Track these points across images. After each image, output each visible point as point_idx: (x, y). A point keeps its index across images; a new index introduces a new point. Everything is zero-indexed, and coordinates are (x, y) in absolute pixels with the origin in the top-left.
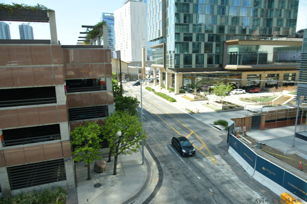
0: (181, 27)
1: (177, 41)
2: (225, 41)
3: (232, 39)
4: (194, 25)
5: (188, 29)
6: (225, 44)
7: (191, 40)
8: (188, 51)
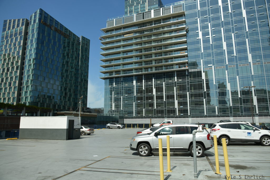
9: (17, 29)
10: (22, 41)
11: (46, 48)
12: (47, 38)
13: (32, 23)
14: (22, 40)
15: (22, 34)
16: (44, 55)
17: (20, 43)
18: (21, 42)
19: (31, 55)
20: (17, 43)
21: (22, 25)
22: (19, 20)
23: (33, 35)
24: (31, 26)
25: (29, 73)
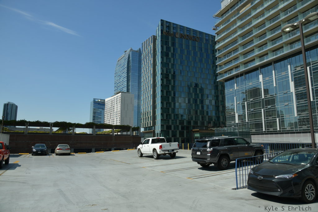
0: (165, 121)
1: (162, 130)
2: (192, 130)
3: (196, 129)
4: (172, 120)
5: (169, 122)
6: (192, 132)
7: (171, 129)
8: (169, 135)
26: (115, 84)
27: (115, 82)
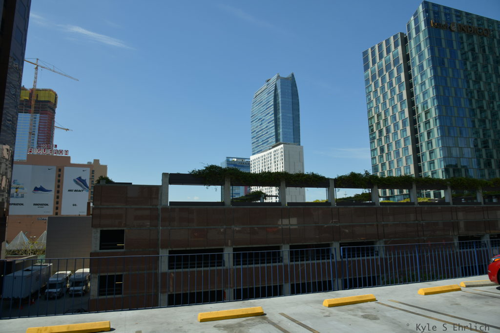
9: (388, 57)
10: (403, 75)
11: (450, 70)
12: (448, 51)
13: (414, 35)
14: (401, 72)
15: (399, 62)
16: (449, 85)
17: (399, 78)
18: (401, 77)
19: (425, 93)
20: (394, 80)
21: (396, 46)
22: (388, 42)
23: (421, 56)
24: (412, 41)
25: (430, 127)
26: (252, 133)
27: (252, 130)
